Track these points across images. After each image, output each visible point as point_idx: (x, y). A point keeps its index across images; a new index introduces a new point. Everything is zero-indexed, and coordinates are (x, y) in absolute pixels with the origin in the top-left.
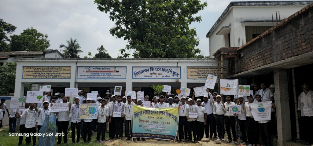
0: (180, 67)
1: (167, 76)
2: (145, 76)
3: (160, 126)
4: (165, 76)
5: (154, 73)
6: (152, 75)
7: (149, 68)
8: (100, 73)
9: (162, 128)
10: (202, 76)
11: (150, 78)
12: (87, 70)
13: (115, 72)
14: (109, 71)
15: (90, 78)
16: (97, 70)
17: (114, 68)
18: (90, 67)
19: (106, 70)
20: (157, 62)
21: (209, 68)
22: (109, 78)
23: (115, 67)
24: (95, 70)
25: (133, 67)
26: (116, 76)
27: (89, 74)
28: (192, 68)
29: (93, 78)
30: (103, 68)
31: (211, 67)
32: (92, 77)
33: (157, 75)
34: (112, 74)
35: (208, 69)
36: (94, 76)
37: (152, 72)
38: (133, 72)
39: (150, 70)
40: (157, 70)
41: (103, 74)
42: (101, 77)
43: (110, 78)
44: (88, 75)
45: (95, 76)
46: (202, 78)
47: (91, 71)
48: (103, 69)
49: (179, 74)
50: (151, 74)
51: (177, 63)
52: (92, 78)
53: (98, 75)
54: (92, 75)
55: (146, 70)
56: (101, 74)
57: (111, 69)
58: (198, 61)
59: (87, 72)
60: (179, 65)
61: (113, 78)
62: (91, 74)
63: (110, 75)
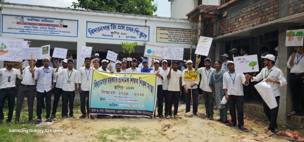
0: (149, 27)
1: (132, 37)
2: (104, 35)
3: (130, 99)
4: (130, 37)
5: (116, 32)
6: (113, 35)
7: (110, 25)
8: (39, 27)
9: (133, 101)
10: (173, 40)
11: (111, 37)
12: (19, 21)
13: (61, 27)
14: (53, 25)
15: (23, 33)
16: (34, 22)
17: (59, 21)
18: (22, 17)
19: (48, 23)
20: (121, 18)
21: (182, 31)
22: (52, 34)
23: (62, 20)
24: (30, 22)
25: (87, 22)
26: (62, 32)
27: (22, 26)
28: (163, 29)
29: (28, 33)
30: (44, 19)
31: (183, 30)
32: (26, 31)
33: (120, 35)
34: (57, 29)
35: (180, 32)
36: (29, 31)
37: (113, 31)
38: (87, 28)
39: (110, 27)
40: (120, 28)
41: (43, 28)
42: (41, 32)
43: (54, 35)
44: (19, 29)
45: (31, 30)
46: (173, 42)
47: (25, 23)
48: (43, 21)
49: (147, 35)
50: (112, 33)
51: (146, 21)
52: (26, 33)
53: (36, 29)
54: (27, 28)
55: (106, 27)
56: (41, 28)
57: (55, 22)
58: (170, 21)
59: (18, 23)
60: (148, 24)
61: (58, 35)
62: (25, 27)
63: (53, 30)
